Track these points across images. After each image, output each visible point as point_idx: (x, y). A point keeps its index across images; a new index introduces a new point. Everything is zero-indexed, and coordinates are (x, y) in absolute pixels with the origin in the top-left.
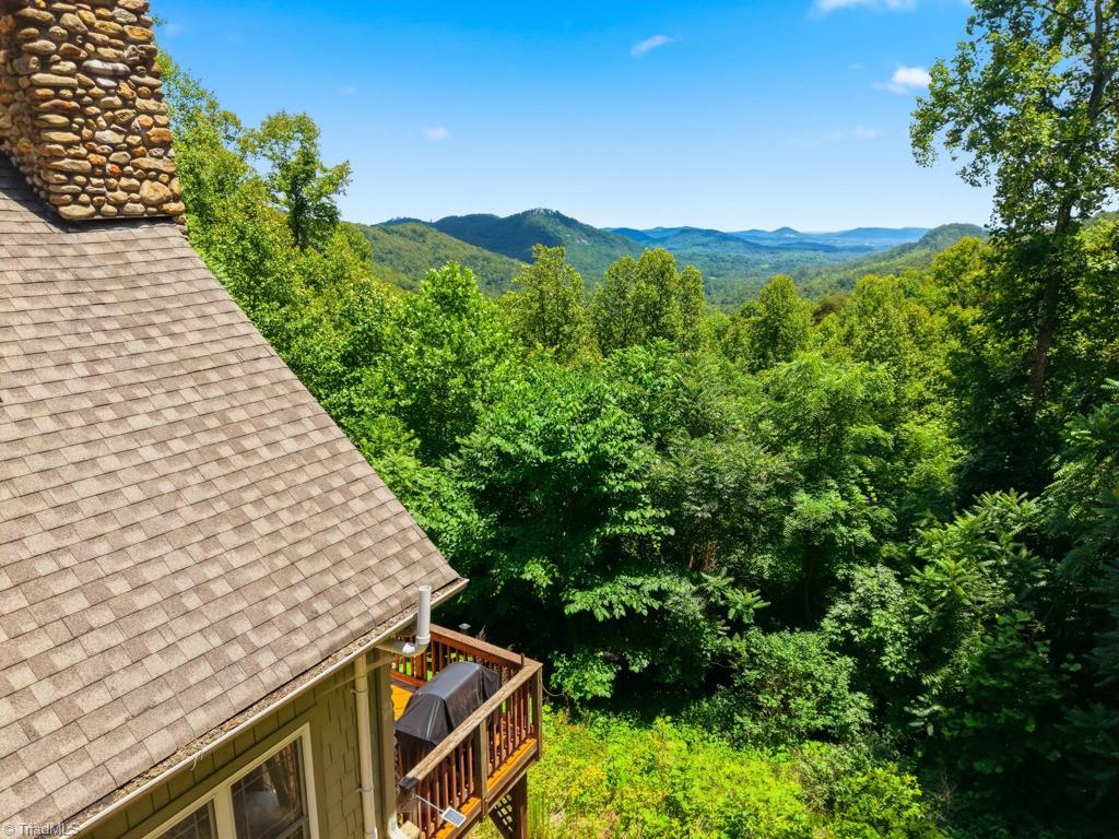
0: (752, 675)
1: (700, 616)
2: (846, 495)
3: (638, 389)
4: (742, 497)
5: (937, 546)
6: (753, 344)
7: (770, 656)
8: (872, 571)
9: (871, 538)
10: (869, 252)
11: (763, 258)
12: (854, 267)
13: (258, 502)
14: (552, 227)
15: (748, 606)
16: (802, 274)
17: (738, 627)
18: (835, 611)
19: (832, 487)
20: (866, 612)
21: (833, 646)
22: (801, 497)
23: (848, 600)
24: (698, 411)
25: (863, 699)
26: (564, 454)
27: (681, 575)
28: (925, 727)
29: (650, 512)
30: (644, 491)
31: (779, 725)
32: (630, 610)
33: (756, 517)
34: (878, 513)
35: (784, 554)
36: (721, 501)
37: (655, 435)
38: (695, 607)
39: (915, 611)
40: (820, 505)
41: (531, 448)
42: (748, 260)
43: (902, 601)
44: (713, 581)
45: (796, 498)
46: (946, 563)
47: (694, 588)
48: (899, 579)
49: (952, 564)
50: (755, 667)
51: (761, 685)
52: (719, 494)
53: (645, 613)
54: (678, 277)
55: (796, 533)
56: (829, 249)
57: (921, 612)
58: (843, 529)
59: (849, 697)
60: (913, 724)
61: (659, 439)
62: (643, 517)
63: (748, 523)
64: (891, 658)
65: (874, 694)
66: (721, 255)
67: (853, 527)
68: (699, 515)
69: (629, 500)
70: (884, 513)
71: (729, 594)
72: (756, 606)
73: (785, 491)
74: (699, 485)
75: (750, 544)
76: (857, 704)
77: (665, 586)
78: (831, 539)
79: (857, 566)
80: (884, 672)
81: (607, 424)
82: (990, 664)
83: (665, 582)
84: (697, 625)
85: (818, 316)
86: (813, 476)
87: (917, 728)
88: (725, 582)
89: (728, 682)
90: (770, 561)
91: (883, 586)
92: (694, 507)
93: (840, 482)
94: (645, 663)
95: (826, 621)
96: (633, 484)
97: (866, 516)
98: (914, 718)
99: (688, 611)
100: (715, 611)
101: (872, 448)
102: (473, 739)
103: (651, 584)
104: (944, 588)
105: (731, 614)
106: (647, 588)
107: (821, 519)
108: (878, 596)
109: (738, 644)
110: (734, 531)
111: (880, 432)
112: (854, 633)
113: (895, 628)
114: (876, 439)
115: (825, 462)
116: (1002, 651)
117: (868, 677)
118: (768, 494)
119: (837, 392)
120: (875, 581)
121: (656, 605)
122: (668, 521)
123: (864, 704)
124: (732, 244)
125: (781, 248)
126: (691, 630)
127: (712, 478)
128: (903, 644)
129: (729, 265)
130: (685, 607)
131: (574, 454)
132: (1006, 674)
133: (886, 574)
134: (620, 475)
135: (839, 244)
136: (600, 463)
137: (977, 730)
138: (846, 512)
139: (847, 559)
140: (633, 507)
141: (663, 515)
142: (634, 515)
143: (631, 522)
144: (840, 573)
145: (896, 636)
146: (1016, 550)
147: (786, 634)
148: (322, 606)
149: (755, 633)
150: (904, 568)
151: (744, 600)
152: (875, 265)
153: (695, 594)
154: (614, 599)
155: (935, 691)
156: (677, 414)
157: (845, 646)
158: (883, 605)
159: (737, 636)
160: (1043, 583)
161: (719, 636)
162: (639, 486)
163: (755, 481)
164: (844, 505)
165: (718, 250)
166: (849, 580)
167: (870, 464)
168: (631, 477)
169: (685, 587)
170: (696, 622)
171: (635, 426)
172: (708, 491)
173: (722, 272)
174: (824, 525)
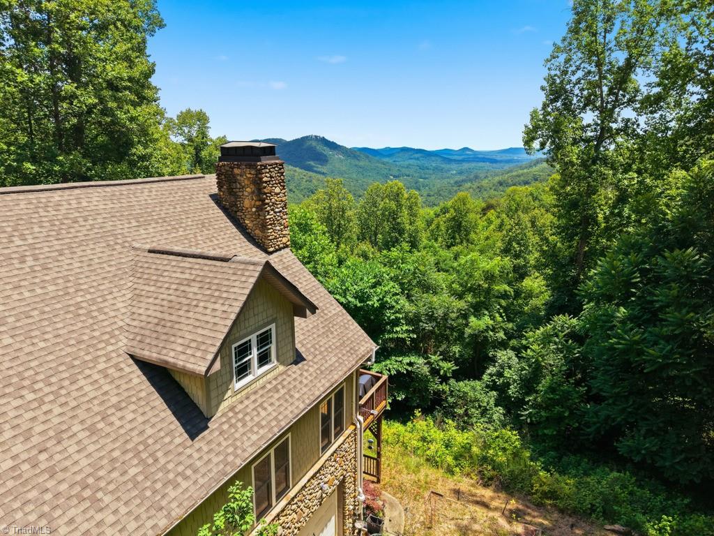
0: (451, 400)
1: (428, 374)
2: (493, 318)
3: (398, 272)
4: (446, 320)
5: (531, 340)
6: (447, 231)
7: (459, 391)
8: (505, 353)
9: (504, 337)
10: (517, 163)
11: (452, 167)
12: (508, 173)
13: (332, 327)
14: (320, 148)
15: (449, 369)
16: (476, 177)
17: (445, 379)
18: (488, 371)
19: (485, 314)
20: (502, 370)
21: (487, 386)
22: (472, 319)
23: (494, 366)
24: (425, 281)
25: (501, 410)
26: (368, 303)
27: (419, 356)
28: (526, 419)
29: (405, 328)
30: (402, 318)
31: (464, 422)
32: (398, 371)
33: (452, 329)
34: (507, 326)
35: (465, 346)
36: (437, 322)
37: (406, 292)
38: (426, 370)
39: (523, 369)
40: (480, 322)
41: (353, 300)
42: (443, 168)
43: (518, 366)
44: (434, 358)
45: (470, 320)
46: (535, 347)
47: (426, 361)
48: (517, 356)
49: (537, 348)
50: (452, 396)
51: (455, 405)
52: (436, 319)
53: (405, 372)
54: (406, 196)
55: (471, 336)
56: (494, 161)
57: (526, 370)
58: (491, 333)
59: (495, 409)
60: (522, 418)
61: (407, 294)
62: (402, 330)
63: (448, 332)
64: (513, 390)
65: (505, 407)
66: (427, 165)
67: (496, 332)
68: (427, 328)
69: (396, 322)
70: (510, 325)
71: (441, 364)
72: (453, 369)
73: (465, 317)
74: (427, 315)
75: (449, 342)
76: (498, 412)
77: (412, 361)
78: (486, 337)
79: (499, 351)
80: (510, 397)
81: (387, 289)
82: (552, 389)
83: (413, 359)
84: (427, 377)
85: (484, 211)
86: (477, 309)
87: (523, 420)
88: (439, 358)
89: (441, 405)
90: (459, 349)
91: (509, 359)
92: (425, 325)
93: (489, 312)
94: (403, 396)
95: (484, 376)
96: (398, 315)
97: (501, 327)
98: (522, 415)
99: (423, 372)
100: (435, 372)
101: (505, 296)
102: (372, 396)
103: (406, 360)
104: (533, 358)
105: (442, 372)
106: (404, 362)
107: (481, 329)
108: (507, 363)
109: (445, 387)
110: (442, 336)
111: (507, 288)
112: (497, 380)
113: (514, 377)
114: (505, 291)
115: (483, 303)
116: (556, 383)
117: (503, 400)
118: (457, 318)
119: (488, 271)
120: (506, 357)
121: (410, 369)
122: (413, 331)
123: (501, 412)
124: (433, 158)
125: (463, 161)
126: (424, 381)
127: (433, 312)
128: (518, 384)
129: (431, 172)
130: (422, 369)
131: (372, 303)
132: (558, 393)
133: (511, 353)
134: (392, 311)
135: (498, 158)
136: (383, 306)
137: (547, 418)
138: (492, 326)
139: (494, 347)
140: (397, 326)
141: (411, 329)
142: (398, 329)
143: (397, 332)
144: (490, 354)
145: (515, 381)
146: (567, 341)
147: (466, 382)
148: (352, 352)
149: (452, 381)
150: (518, 350)
151: (447, 366)
152: (521, 172)
153: (425, 364)
154: (391, 367)
155: (530, 403)
156: (415, 282)
157: (492, 387)
158: (510, 367)
159: (444, 384)
160: (577, 355)
161: (436, 384)
162: (401, 316)
163: (451, 313)
164: (491, 322)
165: (425, 162)
166: (495, 356)
167: (503, 303)
168: (397, 312)
169: (421, 361)
170: (426, 376)
171: (398, 289)
172: (431, 318)
173: (427, 176)
174: (482, 332)
